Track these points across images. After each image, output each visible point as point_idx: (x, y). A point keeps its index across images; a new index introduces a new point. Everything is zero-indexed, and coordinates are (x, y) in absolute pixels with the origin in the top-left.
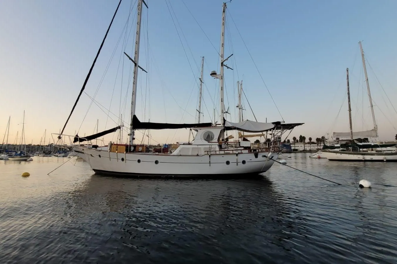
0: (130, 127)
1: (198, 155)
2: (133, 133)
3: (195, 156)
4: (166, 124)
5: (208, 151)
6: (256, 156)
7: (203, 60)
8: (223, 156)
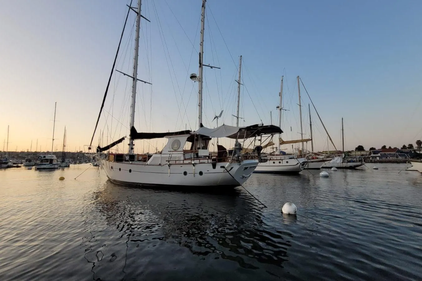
0: (129, 137)
1: (160, 165)
2: (132, 143)
3: (158, 165)
4: (154, 133)
5: (176, 161)
6: (214, 167)
7: (241, 59)
8: (181, 165)
